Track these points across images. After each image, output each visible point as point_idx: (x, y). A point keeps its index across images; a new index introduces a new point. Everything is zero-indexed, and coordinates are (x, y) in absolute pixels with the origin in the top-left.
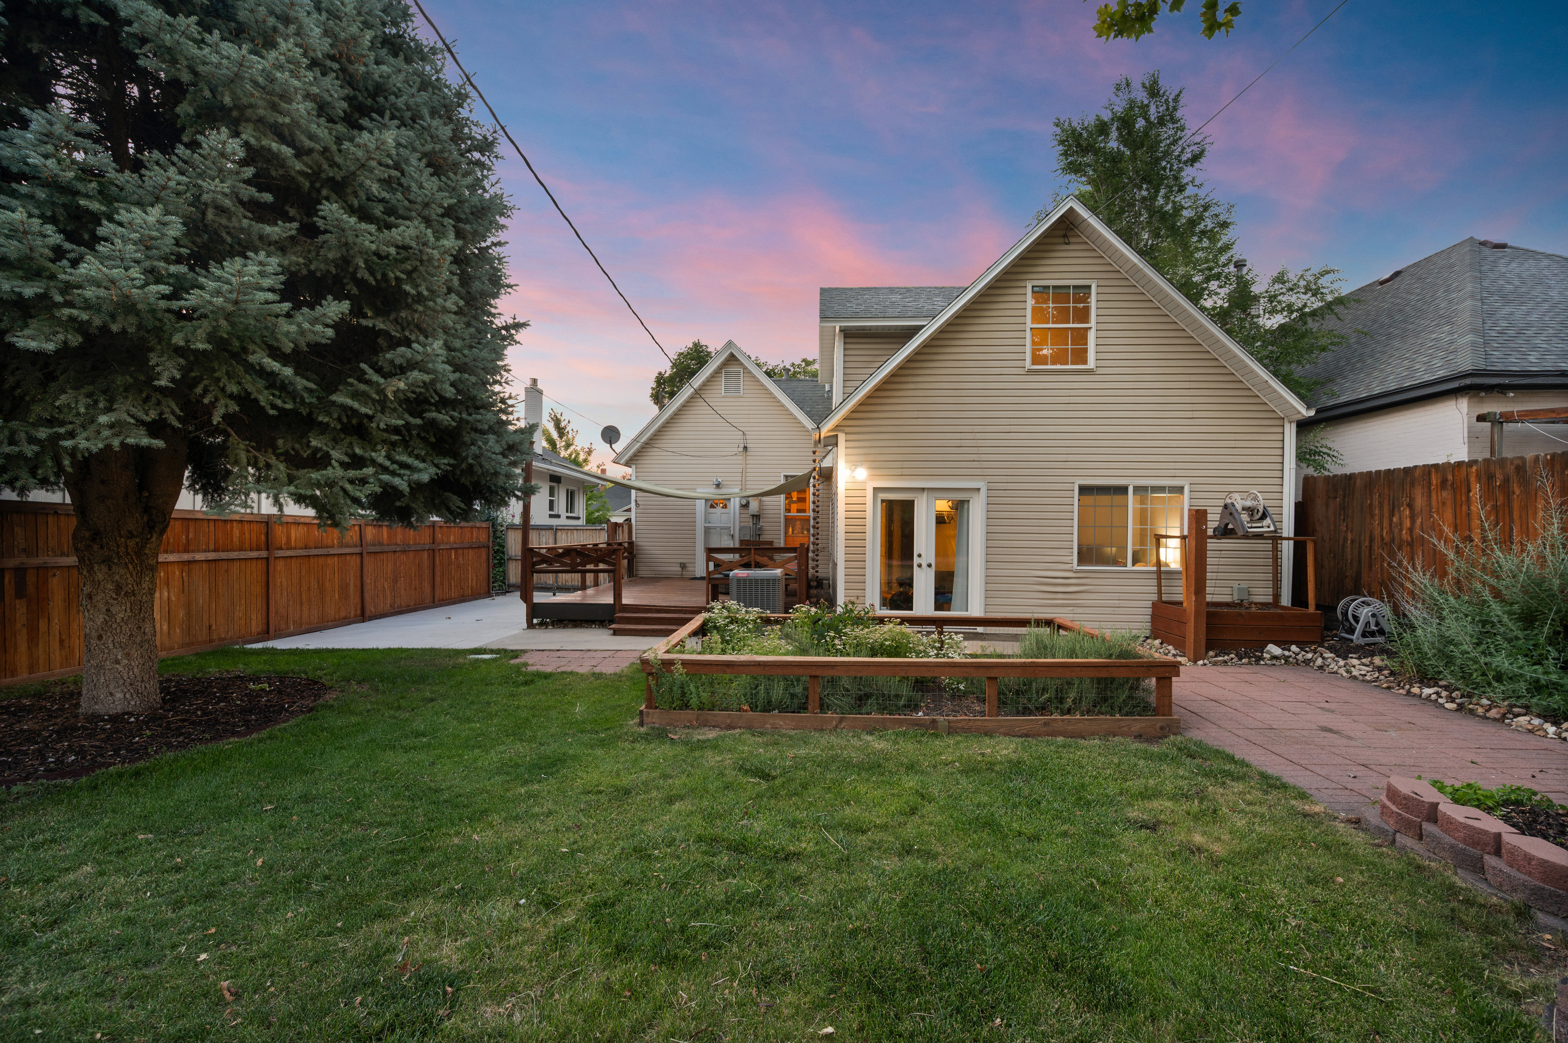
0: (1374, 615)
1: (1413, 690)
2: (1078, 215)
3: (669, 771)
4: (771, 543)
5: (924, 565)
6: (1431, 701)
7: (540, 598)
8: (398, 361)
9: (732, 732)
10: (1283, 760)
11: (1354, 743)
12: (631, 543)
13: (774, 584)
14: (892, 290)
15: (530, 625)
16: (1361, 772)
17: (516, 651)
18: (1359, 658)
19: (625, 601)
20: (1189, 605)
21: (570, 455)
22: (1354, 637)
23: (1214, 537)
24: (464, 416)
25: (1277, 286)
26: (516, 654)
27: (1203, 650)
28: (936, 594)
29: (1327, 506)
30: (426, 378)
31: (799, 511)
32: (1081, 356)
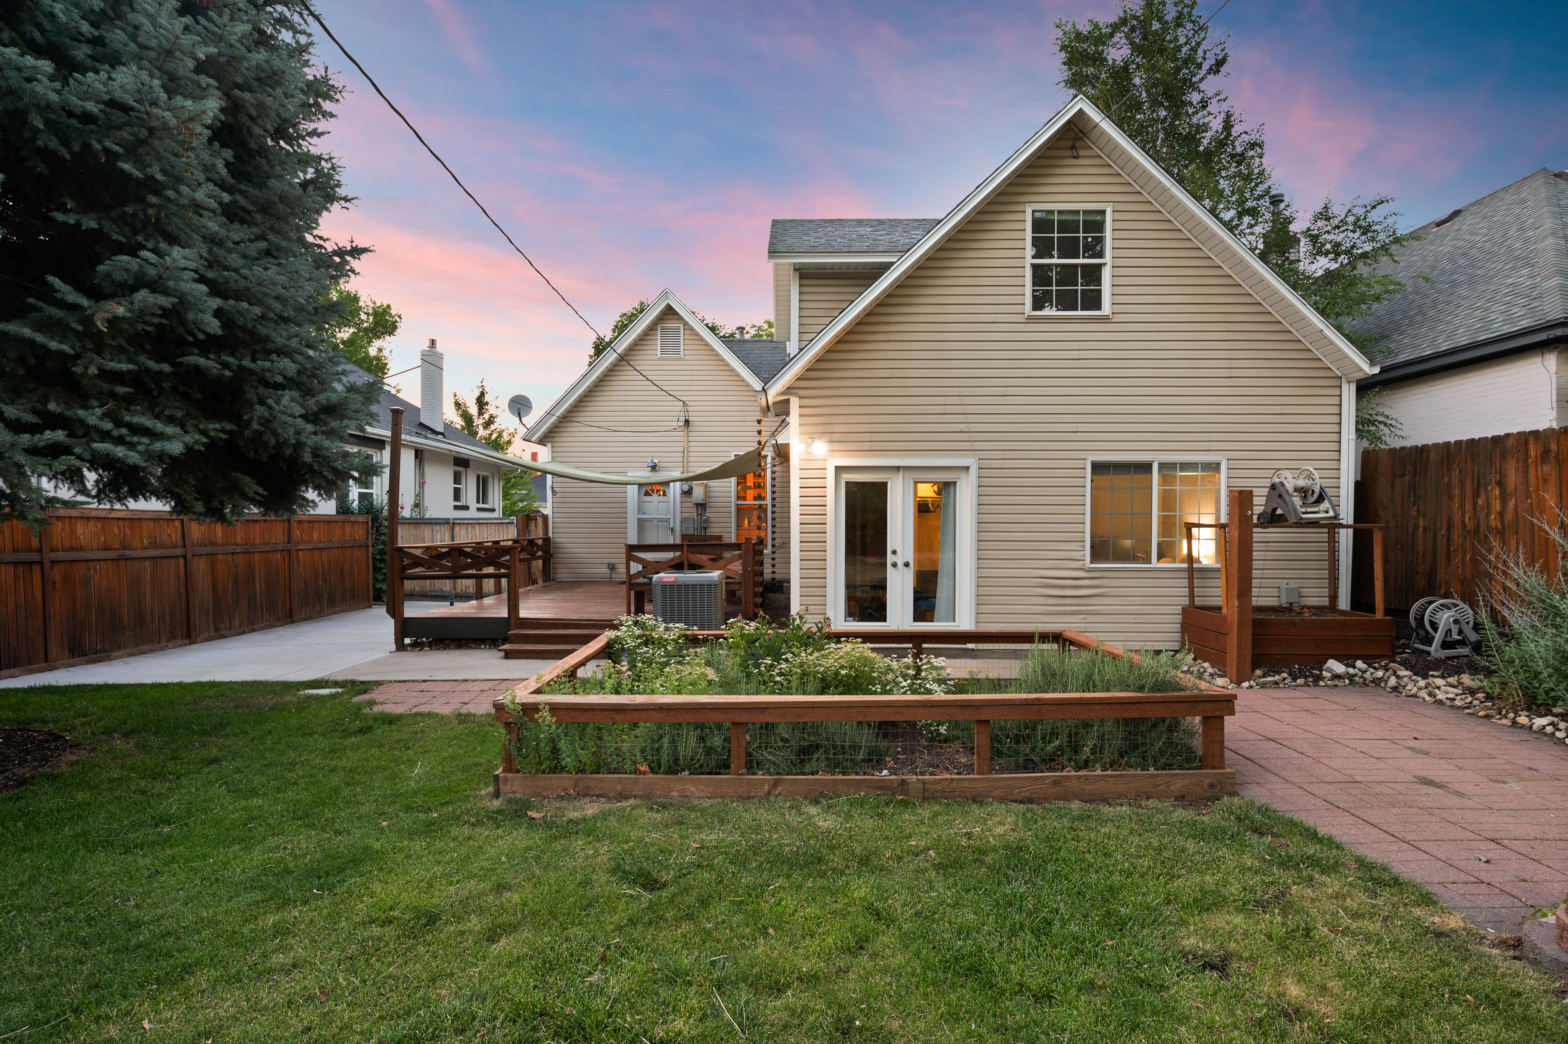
0: (1456, 622)
1: (1519, 719)
2: (1089, 119)
3: (509, 878)
4: (720, 538)
5: (900, 564)
6: (1545, 734)
7: (413, 610)
8: (118, 276)
9: (624, 804)
10: (1383, 835)
11: (1469, 803)
12: (547, 540)
13: (709, 591)
14: (860, 222)
15: (400, 647)
16: (1495, 853)
17: (369, 682)
18: (1442, 677)
19: (523, 614)
20: (1231, 612)
21: (491, 435)
22: (1432, 649)
23: (1260, 525)
24: (247, 363)
25: (1320, 224)
26: (365, 687)
27: (1248, 668)
28: (916, 600)
29: (1393, 485)
30: (163, 301)
31: (755, 499)
32: (1093, 301)
